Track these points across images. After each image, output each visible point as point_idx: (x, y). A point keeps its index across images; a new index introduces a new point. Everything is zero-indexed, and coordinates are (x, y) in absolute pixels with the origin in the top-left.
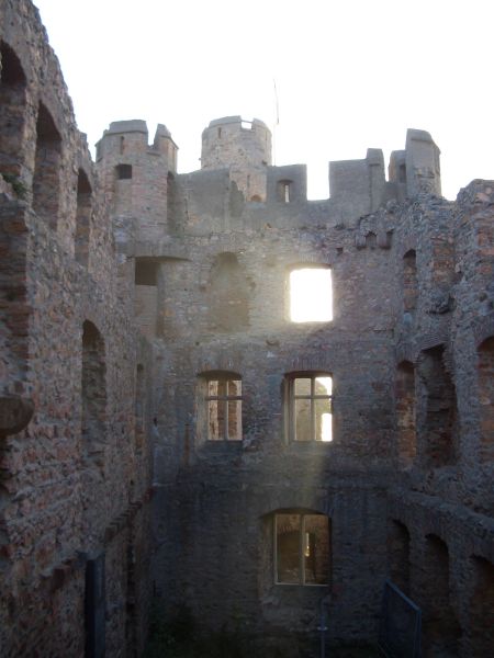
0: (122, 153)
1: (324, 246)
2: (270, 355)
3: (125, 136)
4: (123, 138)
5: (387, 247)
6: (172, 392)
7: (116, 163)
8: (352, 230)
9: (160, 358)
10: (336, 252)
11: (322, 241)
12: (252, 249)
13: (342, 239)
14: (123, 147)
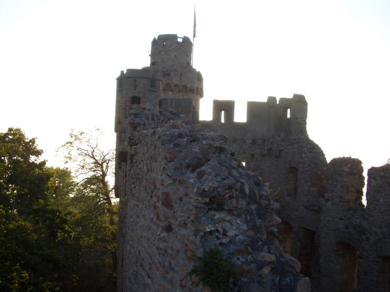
0: (135, 89)
1: (244, 152)
4: (136, 80)
5: (278, 157)
7: (132, 95)
8: (260, 145)
10: (251, 156)
11: (244, 150)
13: (254, 149)
14: (136, 86)
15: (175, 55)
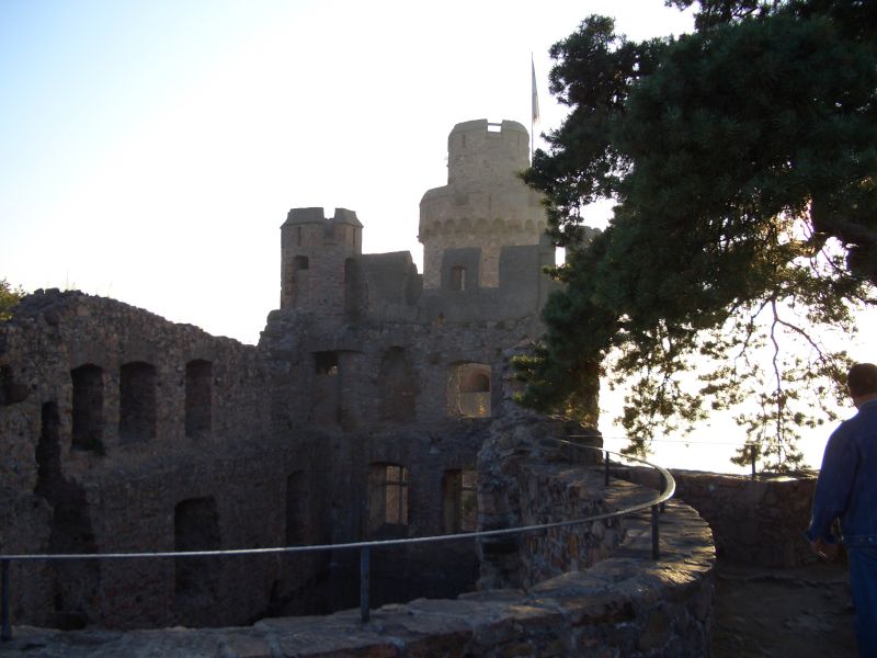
1: (483, 345)
2: (433, 451)
3: (302, 226)
4: (300, 229)
6: (348, 479)
7: (295, 255)
9: (337, 447)
10: (495, 352)
11: (482, 341)
12: (419, 345)
13: (501, 339)
14: (300, 238)
15: (485, 162)
